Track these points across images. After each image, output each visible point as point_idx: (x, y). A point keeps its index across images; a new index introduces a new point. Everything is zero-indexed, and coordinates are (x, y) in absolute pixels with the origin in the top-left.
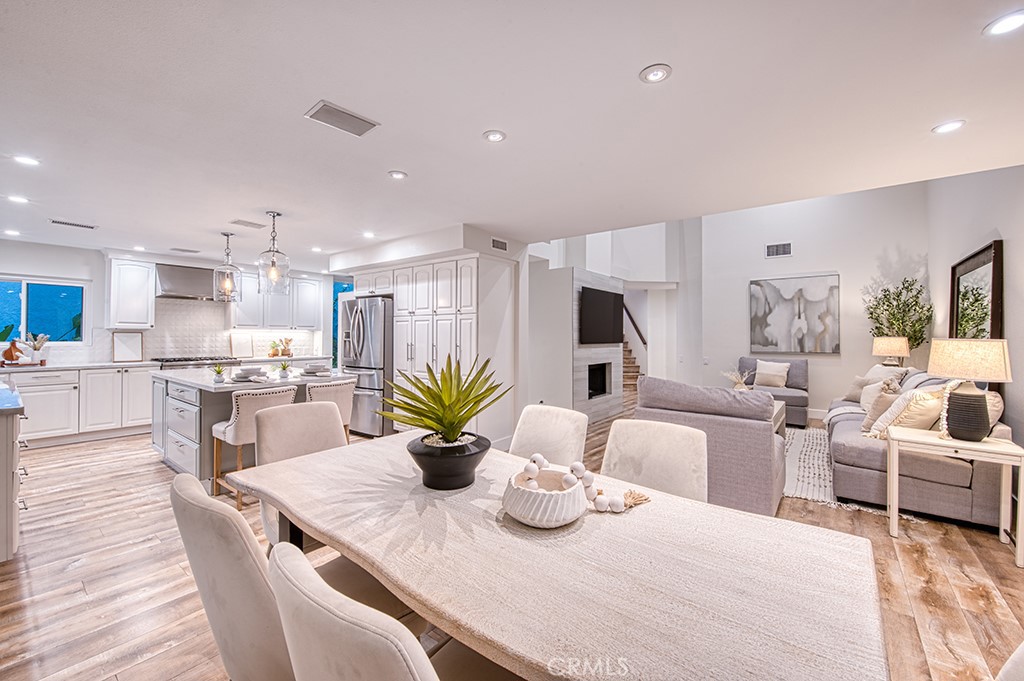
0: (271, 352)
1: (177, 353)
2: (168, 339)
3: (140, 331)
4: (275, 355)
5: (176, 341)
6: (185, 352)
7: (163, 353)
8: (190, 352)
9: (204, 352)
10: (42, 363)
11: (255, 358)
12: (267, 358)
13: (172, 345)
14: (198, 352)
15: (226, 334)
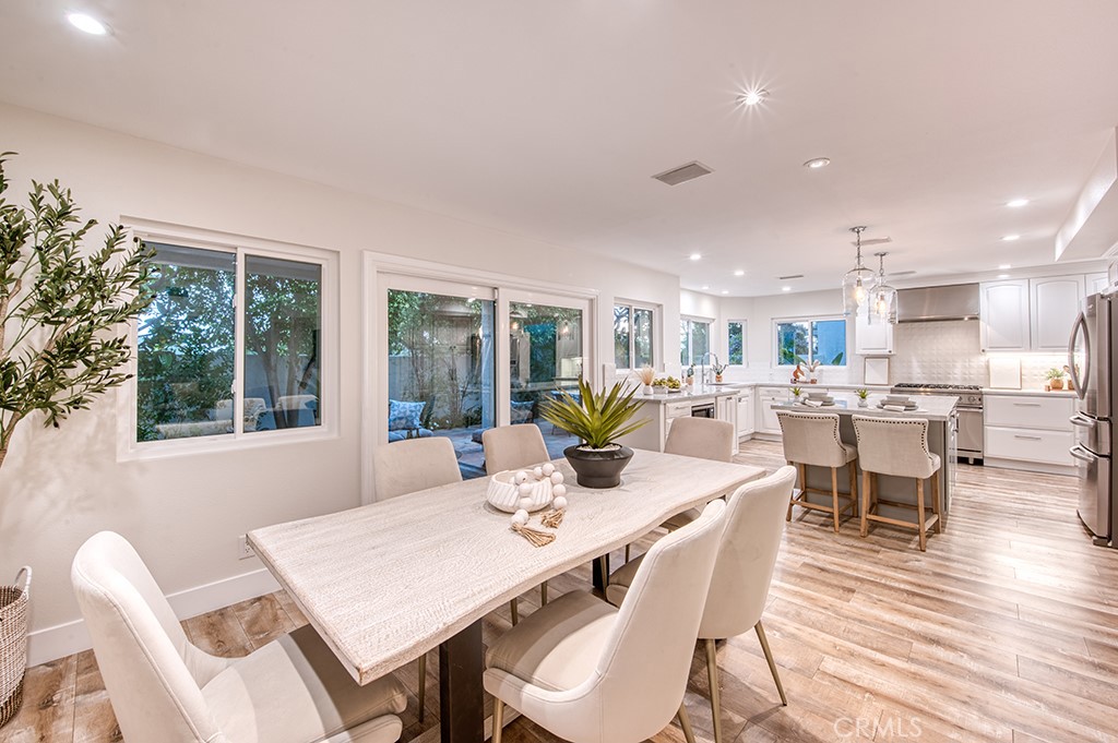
0: (1049, 383)
1: (924, 378)
2: (915, 364)
3: (887, 357)
4: (1058, 386)
5: (923, 367)
6: (933, 379)
7: (910, 379)
8: (939, 379)
9: (955, 379)
10: (813, 382)
11: (1023, 391)
12: (1043, 391)
13: (919, 370)
14: (949, 379)
15: (982, 359)
